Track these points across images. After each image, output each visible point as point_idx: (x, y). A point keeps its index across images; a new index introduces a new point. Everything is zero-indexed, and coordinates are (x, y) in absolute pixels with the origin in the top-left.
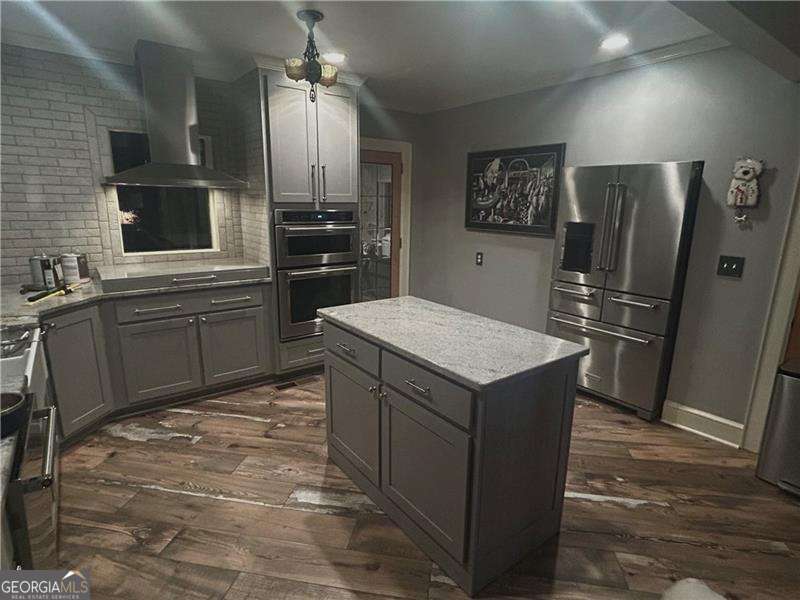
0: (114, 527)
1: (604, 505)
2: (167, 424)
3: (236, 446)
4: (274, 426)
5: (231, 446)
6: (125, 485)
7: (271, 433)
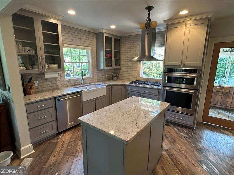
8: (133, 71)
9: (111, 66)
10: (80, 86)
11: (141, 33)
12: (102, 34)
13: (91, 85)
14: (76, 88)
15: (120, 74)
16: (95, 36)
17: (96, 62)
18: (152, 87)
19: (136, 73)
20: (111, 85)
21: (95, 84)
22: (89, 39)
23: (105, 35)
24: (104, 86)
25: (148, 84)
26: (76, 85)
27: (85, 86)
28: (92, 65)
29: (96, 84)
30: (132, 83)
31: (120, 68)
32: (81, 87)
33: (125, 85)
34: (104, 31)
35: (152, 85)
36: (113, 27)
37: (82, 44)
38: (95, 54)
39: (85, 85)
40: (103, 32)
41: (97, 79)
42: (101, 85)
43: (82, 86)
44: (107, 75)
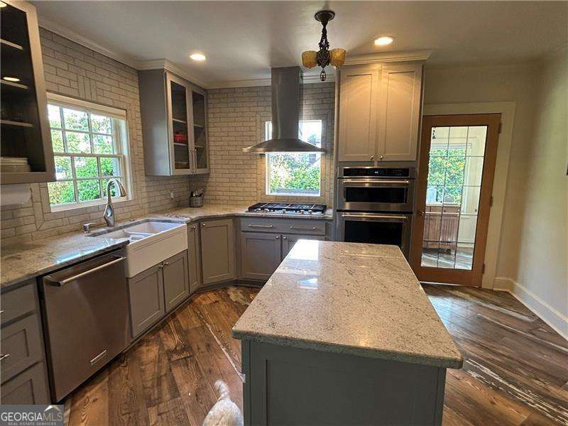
8: (246, 180)
9: (187, 167)
10: (103, 230)
11: (269, 83)
12: (161, 74)
13: (136, 224)
14: (95, 238)
15: (208, 188)
16: (136, 79)
17: (142, 154)
18: (307, 214)
19: (254, 185)
20: (199, 221)
21: (148, 221)
22: (122, 85)
23: (169, 79)
24: (182, 223)
25: (296, 210)
26: (91, 227)
27: (121, 228)
28: (133, 163)
29: (152, 221)
30: (251, 209)
31: (208, 174)
32: (109, 231)
33: (235, 218)
34: (166, 66)
35: (306, 210)
36: (198, 57)
37: (101, 99)
38: (140, 133)
39: (120, 225)
40: (163, 70)
41: (146, 206)
42: (169, 221)
43: (111, 228)
44: (172, 194)
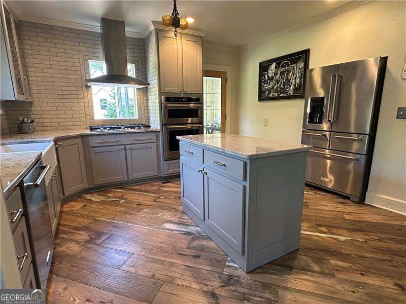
0: (82, 233)
1: (326, 238)
2: (110, 195)
3: (140, 204)
4: (158, 198)
5: (138, 204)
6: (88, 217)
7: (157, 200)
19: (83, 112)
20: (56, 141)
